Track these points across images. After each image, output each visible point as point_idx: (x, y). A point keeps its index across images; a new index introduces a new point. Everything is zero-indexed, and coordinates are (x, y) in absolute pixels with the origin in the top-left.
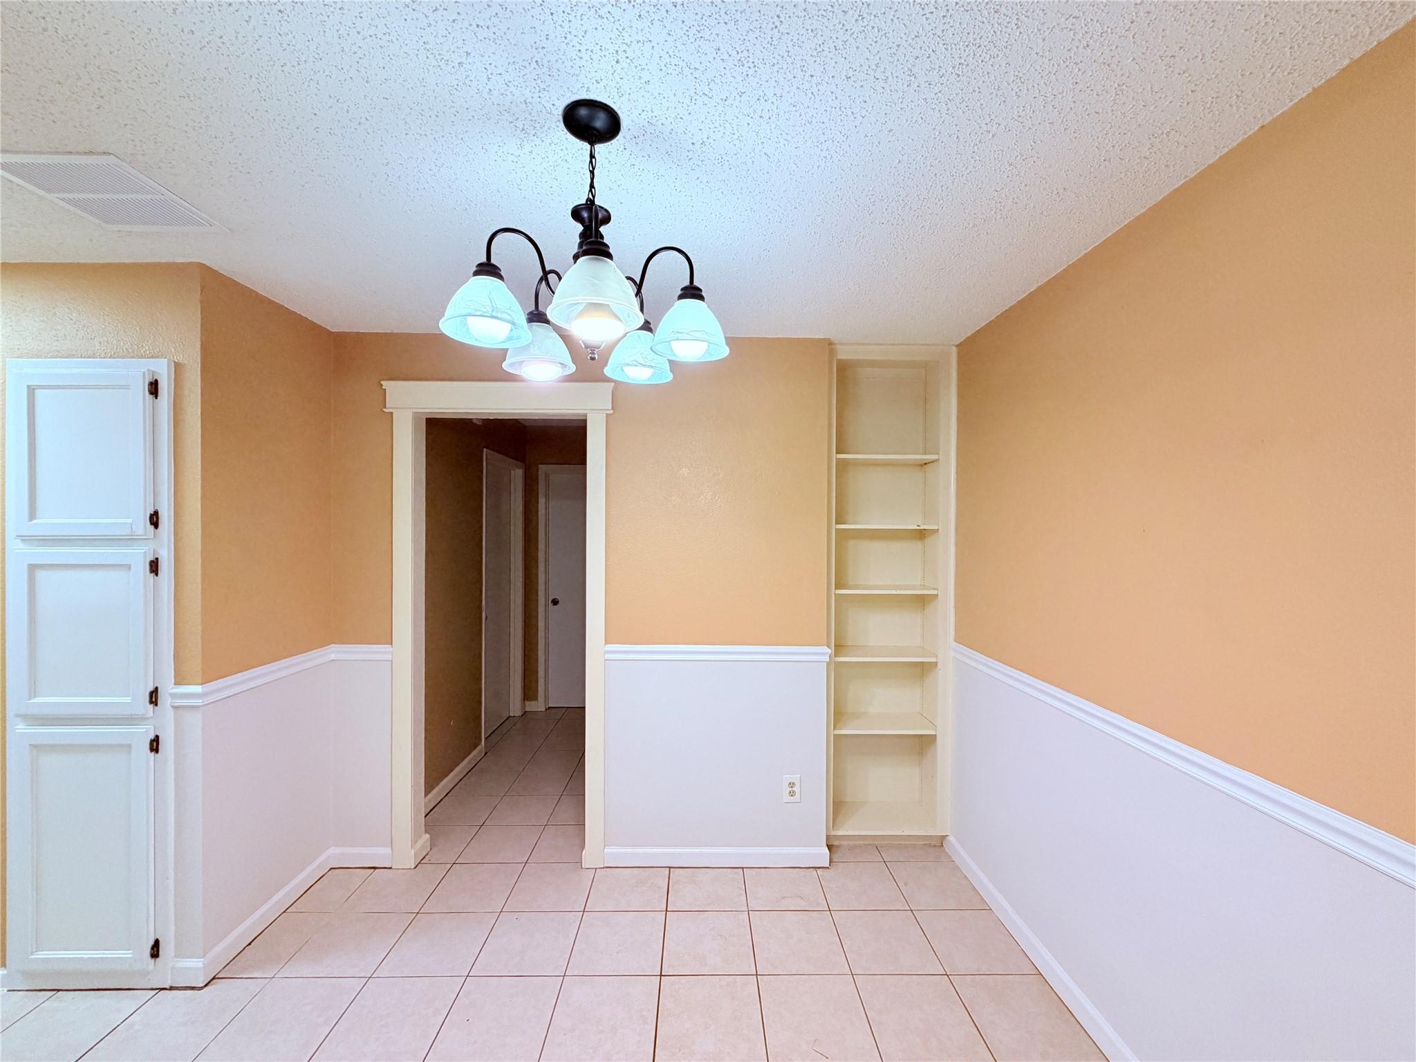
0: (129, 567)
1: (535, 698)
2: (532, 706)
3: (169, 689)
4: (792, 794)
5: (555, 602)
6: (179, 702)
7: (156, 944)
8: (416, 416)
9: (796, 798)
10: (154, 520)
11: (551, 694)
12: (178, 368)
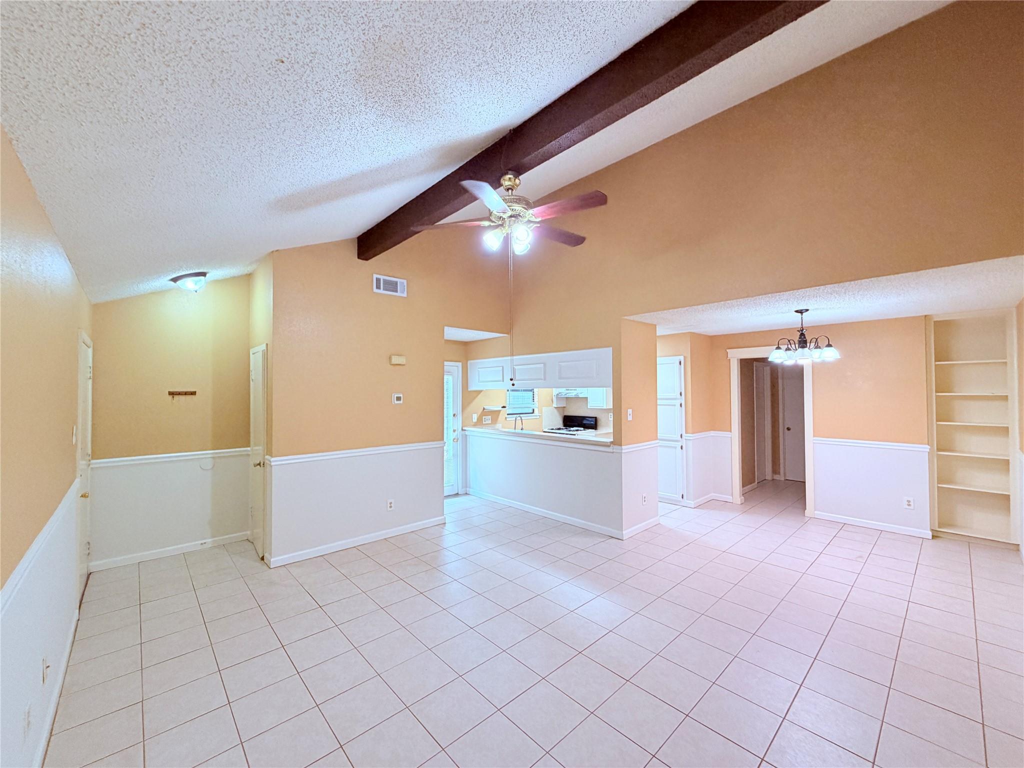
0: (675, 405)
1: (779, 473)
2: (776, 477)
3: (684, 434)
4: (909, 505)
5: (789, 429)
6: (687, 438)
7: (683, 495)
8: (738, 360)
9: (912, 507)
10: (681, 395)
11: (788, 472)
12: (685, 358)
